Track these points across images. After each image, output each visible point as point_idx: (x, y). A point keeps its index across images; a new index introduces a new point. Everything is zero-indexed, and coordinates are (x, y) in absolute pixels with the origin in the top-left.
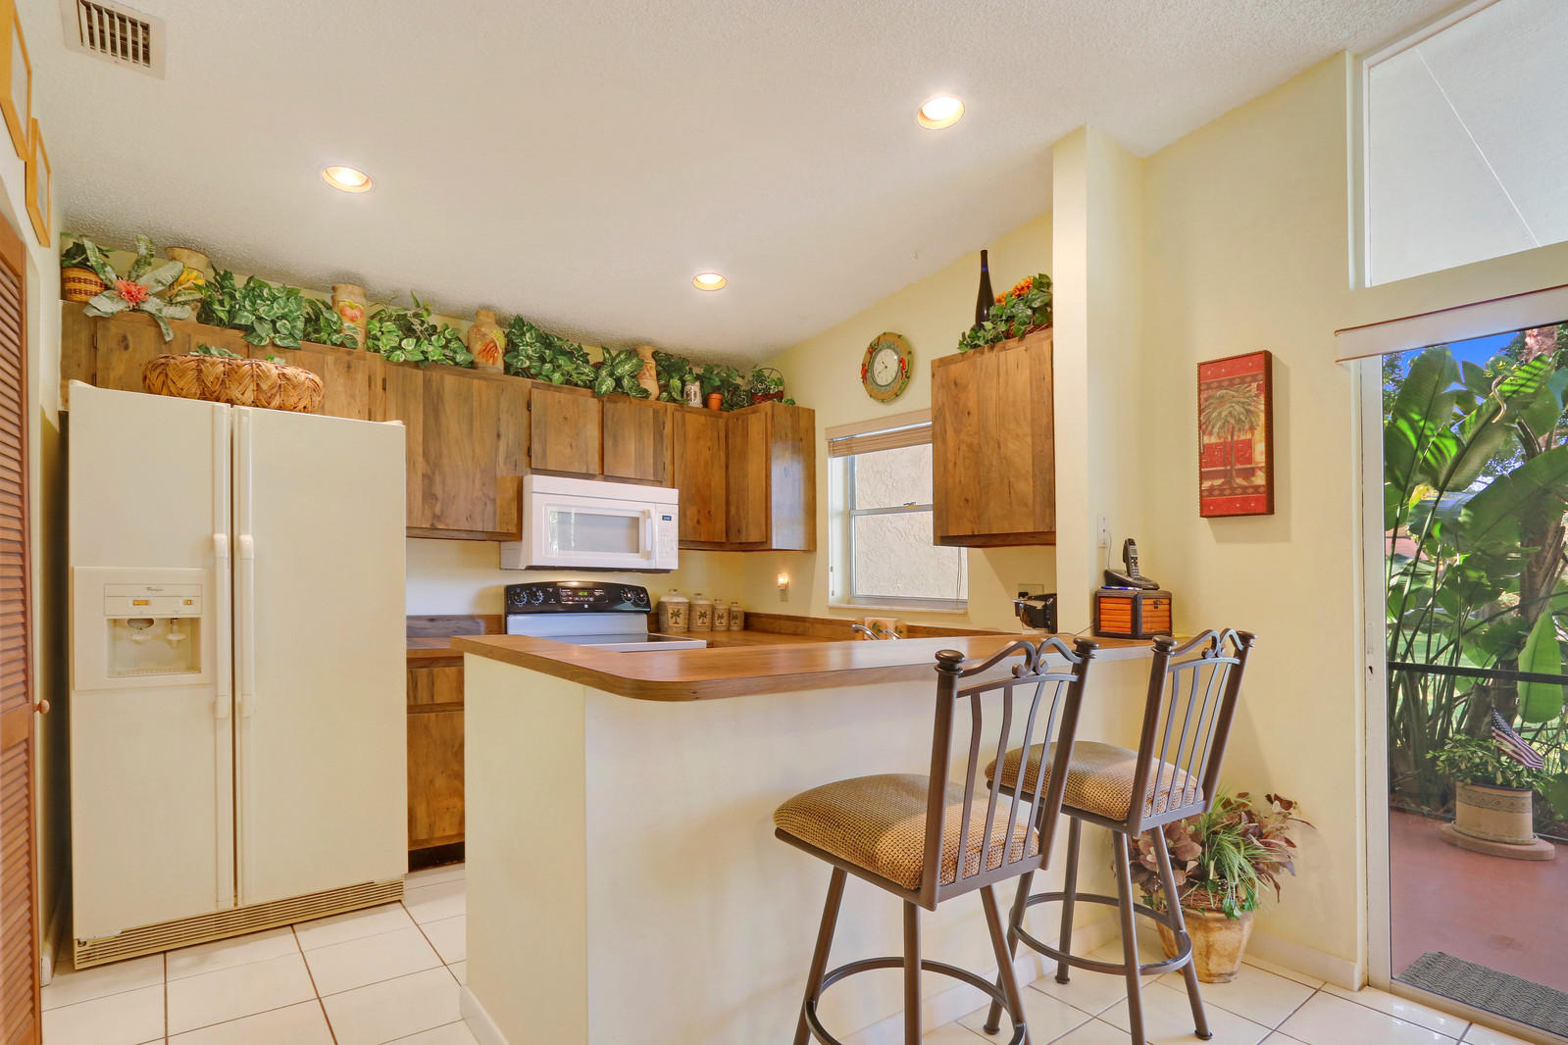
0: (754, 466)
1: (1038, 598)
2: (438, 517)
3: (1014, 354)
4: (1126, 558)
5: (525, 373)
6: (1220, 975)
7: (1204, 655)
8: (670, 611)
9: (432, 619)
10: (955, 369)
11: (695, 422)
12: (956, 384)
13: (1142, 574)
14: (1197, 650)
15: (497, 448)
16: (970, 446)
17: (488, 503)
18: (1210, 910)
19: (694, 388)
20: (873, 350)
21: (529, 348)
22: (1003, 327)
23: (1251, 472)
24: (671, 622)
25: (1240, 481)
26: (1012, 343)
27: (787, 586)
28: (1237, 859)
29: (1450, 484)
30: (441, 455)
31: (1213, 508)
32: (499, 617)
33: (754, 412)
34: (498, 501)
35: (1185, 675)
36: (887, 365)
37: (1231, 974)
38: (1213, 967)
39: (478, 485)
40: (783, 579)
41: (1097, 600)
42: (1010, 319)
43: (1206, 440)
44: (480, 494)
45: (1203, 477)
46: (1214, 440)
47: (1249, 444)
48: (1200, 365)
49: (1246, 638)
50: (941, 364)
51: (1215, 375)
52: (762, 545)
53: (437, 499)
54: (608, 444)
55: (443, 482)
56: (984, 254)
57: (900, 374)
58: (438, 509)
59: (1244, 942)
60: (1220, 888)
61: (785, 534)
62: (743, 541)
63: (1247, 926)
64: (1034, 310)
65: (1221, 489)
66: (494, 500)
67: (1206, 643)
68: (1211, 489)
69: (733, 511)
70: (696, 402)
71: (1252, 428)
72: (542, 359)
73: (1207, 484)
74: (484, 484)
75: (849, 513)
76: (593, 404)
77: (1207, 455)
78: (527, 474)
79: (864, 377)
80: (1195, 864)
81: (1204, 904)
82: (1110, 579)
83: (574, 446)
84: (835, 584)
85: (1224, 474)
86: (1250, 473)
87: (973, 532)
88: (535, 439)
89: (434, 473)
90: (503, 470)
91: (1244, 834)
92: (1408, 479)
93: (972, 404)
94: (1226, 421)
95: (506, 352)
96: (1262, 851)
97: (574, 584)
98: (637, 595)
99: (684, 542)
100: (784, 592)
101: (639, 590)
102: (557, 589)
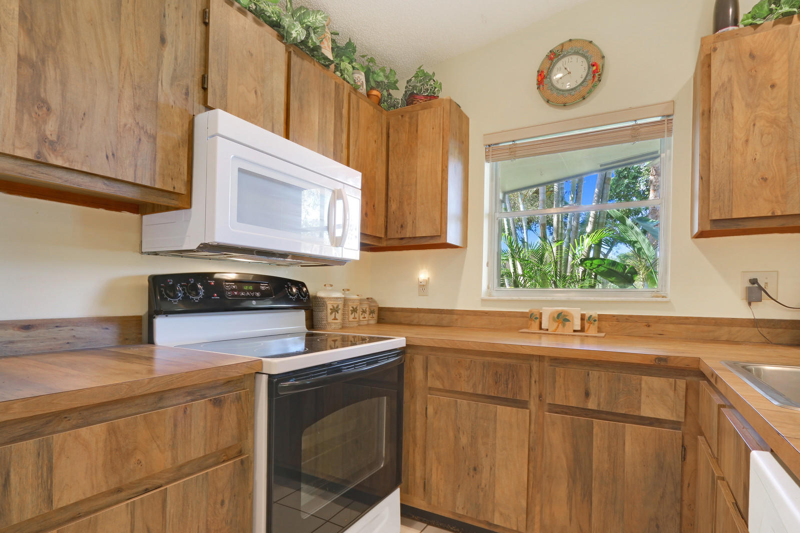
0: (425, 161)
2: (52, 143)
8: (330, 307)
9: (27, 326)
11: (366, 111)
12: (752, 56)
15: (160, 57)
16: (773, 121)
17: (144, 139)
19: (361, 78)
20: (556, 55)
24: (330, 318)
27: (427, 282)
30: (59, 33)
32: (139, 319)
34: (158, 140)
36: (570, 72)
39: (127, 105)
40: (423, 275)
44: (130, 121)
52: (433, 239)
53: (49, 109)
54: (294, 105)
55: (64, 84)
57: (590, 77)
58: (51, 128)
61: (453, 229)
62: (408, 235)
66: (153, 137)
69: (393, 206)
74: (137, 108)
76: (280, 49)
78: (200, 112)
79: (541, 82)
83: (259, 93)
87: (773, 213)
88: (213, 67)
89: (43, 61)
90: (167, 94)
93: (778, 76)
97: (232, 276)
98: (300, 290)
99: (363, 235)
100: (423, 287)
101: (300, 285)
102: (220, 282)
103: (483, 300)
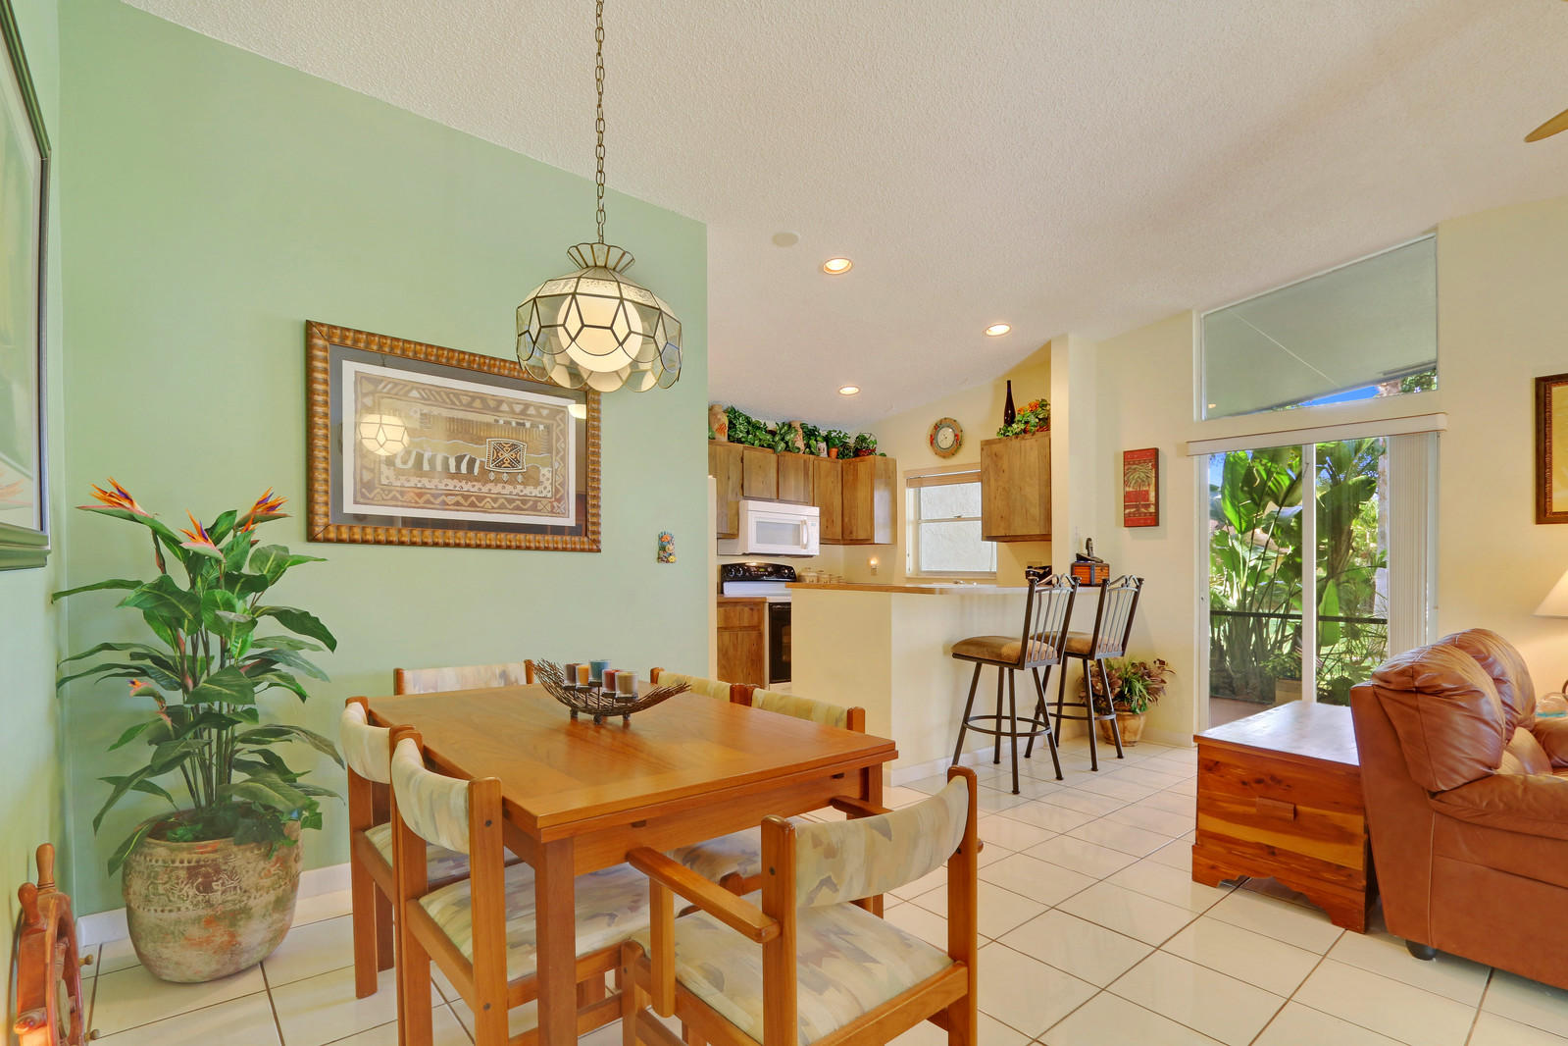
0: (861, 493)
1: (1040, 568)
3: (1030, 443)
4: (1087, 547)
5: (739, 441)
6: (1130, 742)
7: (1122, 586)
10: (996, 448)
11: (826, 465)
12: (996, 455)
13: (1095, 555)
14: (1118, 585)
15: (728, 485)
16: (1004, 489)
18: (1126, 711)
19: (823, 445)
20: (937, 427)
21: (741, 427)
22: (1023, 426)
23: (1149, 506)
25: (1143, 510)
26: (1027, 436)
27: (876, 566)
28: (1138, 686)
29: (1286, 503)
31: (1130, 522)
33: (861, 461)
34: (729, 516)
35: (1114, 594)
36: (946, 438)
37: (1135, 742)
38: (1127, 738)
40: (873, 561)
41: (1073, 567)
42: (1027, 423)
43: (1127, 489)
45: (1125, 507)
46: (1131, 489)
47: (1147, 492)
48: (1125, 452)
49: (1140, 580)
50: (987, 444)
51: (1132, 458)
52: (868, 541)
54: (781, 480)
56: (1009, 382)
57: (955, 442)
59: (1142, 726)
60: (1130, 701)
61: (881, 535)
62: (854, 538)
63: (1142, 718)
64: (1040, 419)
65: (1134, 513)
66: (727, 515)
67: (1123, 581)
68: (1129, 513)
69: (846, 520)
70: (824, 454)
71: (1149, 485)
72: (748, 433)
73: (1127, 511)
75: (918, 521)
76: (773, 457)
77: (1128, 497)
78: (741, 499)
79: (932, 443)
80: (1119, 689)
81: (1123, 708)
82: (1080, 557)
83: (764, 482)
84: (909, 563)
85: (1136, 506)
86: (1147, 506)
87: (1005, 534)
88: (745, 480)
90: (732, 498)
91: (1142, 677)
92: (1261, 499)
93: (1005, 467)
94: (1137, 481)
95: (730, 428)
96: (1149, 682)
97: (754, 564)
98: (790, 571)
99: (820, 539)
100: (874, 570)
101: (790, 568)
102: (749, 567)
103: (908, 579)
